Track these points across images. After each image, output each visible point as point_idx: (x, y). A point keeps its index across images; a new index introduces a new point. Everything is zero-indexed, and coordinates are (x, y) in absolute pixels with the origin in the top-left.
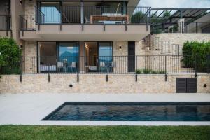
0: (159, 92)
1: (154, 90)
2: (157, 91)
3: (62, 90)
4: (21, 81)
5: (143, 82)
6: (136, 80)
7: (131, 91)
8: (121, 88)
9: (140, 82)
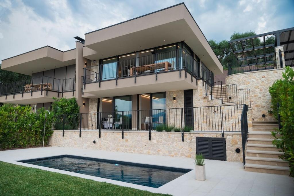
0: (176, 155)
1: (170, 152)
2: (173, 154)
3: (89, 146)
4: (63, 136)
5: (157, 141)
6: (150, 139)
7: (145, 151)
8: (136, 147)
9: (154, 141)
